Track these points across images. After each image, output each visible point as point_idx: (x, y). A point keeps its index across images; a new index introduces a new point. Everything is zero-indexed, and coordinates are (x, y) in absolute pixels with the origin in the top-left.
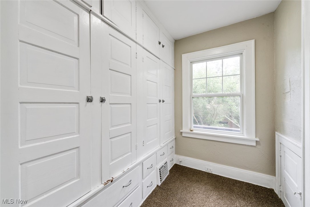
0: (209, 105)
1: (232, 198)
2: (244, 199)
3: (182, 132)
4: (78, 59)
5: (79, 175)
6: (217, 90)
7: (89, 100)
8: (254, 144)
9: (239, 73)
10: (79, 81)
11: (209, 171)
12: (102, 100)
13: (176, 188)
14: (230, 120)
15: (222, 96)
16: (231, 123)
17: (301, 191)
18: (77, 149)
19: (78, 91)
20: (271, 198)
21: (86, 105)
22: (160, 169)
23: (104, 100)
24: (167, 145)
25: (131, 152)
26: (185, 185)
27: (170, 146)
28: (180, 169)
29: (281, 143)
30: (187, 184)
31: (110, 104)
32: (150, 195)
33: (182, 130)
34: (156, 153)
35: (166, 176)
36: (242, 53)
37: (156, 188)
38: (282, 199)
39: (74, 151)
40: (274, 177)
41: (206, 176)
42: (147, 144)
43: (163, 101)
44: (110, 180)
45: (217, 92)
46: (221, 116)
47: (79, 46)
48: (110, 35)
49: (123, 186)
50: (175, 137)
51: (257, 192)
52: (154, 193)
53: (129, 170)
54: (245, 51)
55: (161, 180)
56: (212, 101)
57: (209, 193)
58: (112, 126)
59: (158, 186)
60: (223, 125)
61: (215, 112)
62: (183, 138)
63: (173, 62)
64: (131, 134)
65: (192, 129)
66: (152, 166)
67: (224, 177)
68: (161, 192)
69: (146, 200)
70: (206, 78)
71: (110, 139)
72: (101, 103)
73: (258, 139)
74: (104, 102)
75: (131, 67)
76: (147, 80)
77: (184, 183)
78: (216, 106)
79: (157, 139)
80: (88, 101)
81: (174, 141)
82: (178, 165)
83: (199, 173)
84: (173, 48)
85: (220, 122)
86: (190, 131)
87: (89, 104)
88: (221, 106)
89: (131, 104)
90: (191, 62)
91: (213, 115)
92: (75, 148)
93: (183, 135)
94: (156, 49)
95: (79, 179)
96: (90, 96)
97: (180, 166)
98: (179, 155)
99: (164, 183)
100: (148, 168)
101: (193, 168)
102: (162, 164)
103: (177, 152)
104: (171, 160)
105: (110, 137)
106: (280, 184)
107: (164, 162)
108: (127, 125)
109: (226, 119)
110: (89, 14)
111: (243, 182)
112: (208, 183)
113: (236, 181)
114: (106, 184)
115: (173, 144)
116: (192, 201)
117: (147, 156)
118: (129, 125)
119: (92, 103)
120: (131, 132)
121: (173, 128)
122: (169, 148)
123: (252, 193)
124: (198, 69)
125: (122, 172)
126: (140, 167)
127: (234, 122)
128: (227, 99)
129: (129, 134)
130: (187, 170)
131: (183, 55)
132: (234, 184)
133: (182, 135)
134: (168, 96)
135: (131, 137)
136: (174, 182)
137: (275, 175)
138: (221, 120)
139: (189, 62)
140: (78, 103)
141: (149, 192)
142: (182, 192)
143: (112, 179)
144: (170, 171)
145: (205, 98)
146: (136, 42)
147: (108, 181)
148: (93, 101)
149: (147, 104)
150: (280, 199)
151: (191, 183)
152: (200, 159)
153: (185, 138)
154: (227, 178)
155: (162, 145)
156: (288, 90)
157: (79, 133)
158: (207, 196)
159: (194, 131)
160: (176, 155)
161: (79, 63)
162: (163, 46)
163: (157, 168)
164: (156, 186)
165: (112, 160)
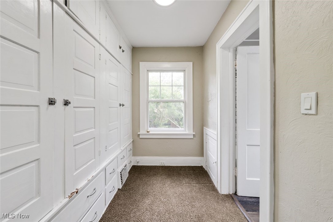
0: (157, 109)
1: (181, 179)
2: (188, 177)
3: (139, 134)
4: (38, 53)
5: (38, 193)
6: (163, 96)
7: (52, 102)
8: (192, 137)
9: (183, 85)
10: (39, 79)
11: (163, 164)
12: (66, 103)
13: (137, 185)
14: (172, 122)
15: (167, 102)
16: (173, 124)
17: (216, 161)
18: (37, 162)
19: (38, 92)
20: (202, 172)
21: (47, 109)
22: (121, 173)
23: (68, 103)
24: (126, 148)
25: (95, 158)
26: (145, 181)
27: (128, 149)
28: (138, 169)
29: (206, 134)
30: (147, 180)
31: (74, 107)
32: (112, 200)
33: (140, 132)
34: (117, 157)
35: (126, 178)
36: (185, 70)
37: (117, 192)
38: (207, 171)
39: (33, 165)
40: (203, 157)
41: (161, 169)
42: (109, 148)
43: (123, 105)
44: (75, 192)
45: (163, 98)
46: (166, 119)
47: (39, 37)
48: (74, 30)
49: (87, 197)
50: (133, 140)
51: (195, 170)
52: (117, 197)
53: (94, 177)
54: (187, 69)
55: (122, 183)
56: (159, 106)
57: (164, 181)
58: (76, 132)
59: (119, 189)
60: (167, 126)
61: (161, 116)
62: (141, 139)
63: (131, 68)
64: (95, 140)
65: (148, 131)
66: (114, 171)
67: (174, 166)
68: (124, 194)
69: (109, 206)
70: (160, 86)
71: (74, 146)
72: (64, 106)
73: (194, 133)
74: (68, 105)
75: (95, 68)
76: (109, 83)
77: (144, 180)
78: (161, 110)
79: (117, 143)
80: (50, 104)
81: (131, 144)
82: (136, 166)
83: (155, 168)
84: (131, 54)
85: (165, 125)
86: (146, 133)
87: (52, 107)
88: (166, 111)
89: (94, 108)
90: (147, 70)
91: (160, 118)
92: (35, 161)
93: (141, 137)
94: (117, 52)
95: (39, 198)
96: (52, 98)
97: (138, 166)
98: (137, 156)
99: (125, 186)
100: (110, 174)
101: (150, 165)
102: (122, 167)
103: (134, 155)
104: (129, 162)
105: (74, 145)
106: (206, 161)
107: (124, 165)
108: (91, 131)
109: (169, 121)
110: (51, 2)
111: (186, 166)
112: (163, 174)
113: (181, 166)
114: (70, 197)
115: (131, 147)
116: (153, 191)
117: (109, 161)
118: (93, 130)
119: (54, 106)
120: (94, 138)
121: (131, 131)
122: (128, 151)
123: (191, 172)
124: (153, 77)
125: (87, 181)
126: (103, 173)
127: (175, 124)
128: (171, 104)
129: (92, 140)
130: (144, 168)
131: (140, 63)
132: (180, 170)
133: (139, 137)
134: (127, 100)
135: (95, 143)
136: (135, 181)
137: (203, 156)
138: (166, 122)
139: (146, 70)
140: (38, 106)
141: (111, 197)
142: (143, 187)
143: (77, 190)
144: (129, 172)
145: (154, 103)
146: (100, 43)
147: (73, 194)
148: (55, 104)
149: (109, 107)
150: (206, 171)
151: (149, 178)
152: (155, 156)
153: (142, 140)
154: (175, 166)
155: (122, 148)
156: (210, 99)
157: (39, 141)
158: (164, 183)
159: (150, 132)
160: (133, 158)
161: (39, 57)
162: (123, 51)
163: (118, 172)
164: (117, 190)
165: (76, 170)
